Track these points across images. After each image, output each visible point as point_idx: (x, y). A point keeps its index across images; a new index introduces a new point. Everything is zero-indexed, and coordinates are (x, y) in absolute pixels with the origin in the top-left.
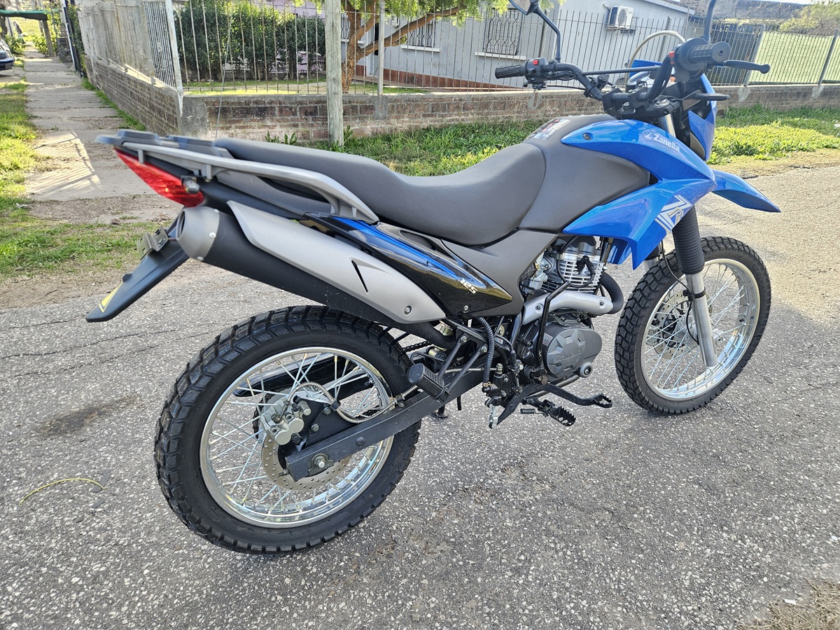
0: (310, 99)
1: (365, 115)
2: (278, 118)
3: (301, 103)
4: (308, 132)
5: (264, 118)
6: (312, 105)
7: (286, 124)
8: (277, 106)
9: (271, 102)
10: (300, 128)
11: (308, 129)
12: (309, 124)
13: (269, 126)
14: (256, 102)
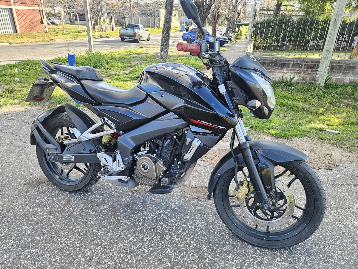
0: (313, 60)
1: (348, 71)
2: (291, 69)
3: (306, 62)
4: (306, 77)
5: (283, 68)
6: (313, 63)
7: (294, 72)
8: (291, 63)
9: (289, 61)
10: (302, 75)
11: (306, 75)
12: (308, 73)
13: (284, 73)
14: (281, 60)
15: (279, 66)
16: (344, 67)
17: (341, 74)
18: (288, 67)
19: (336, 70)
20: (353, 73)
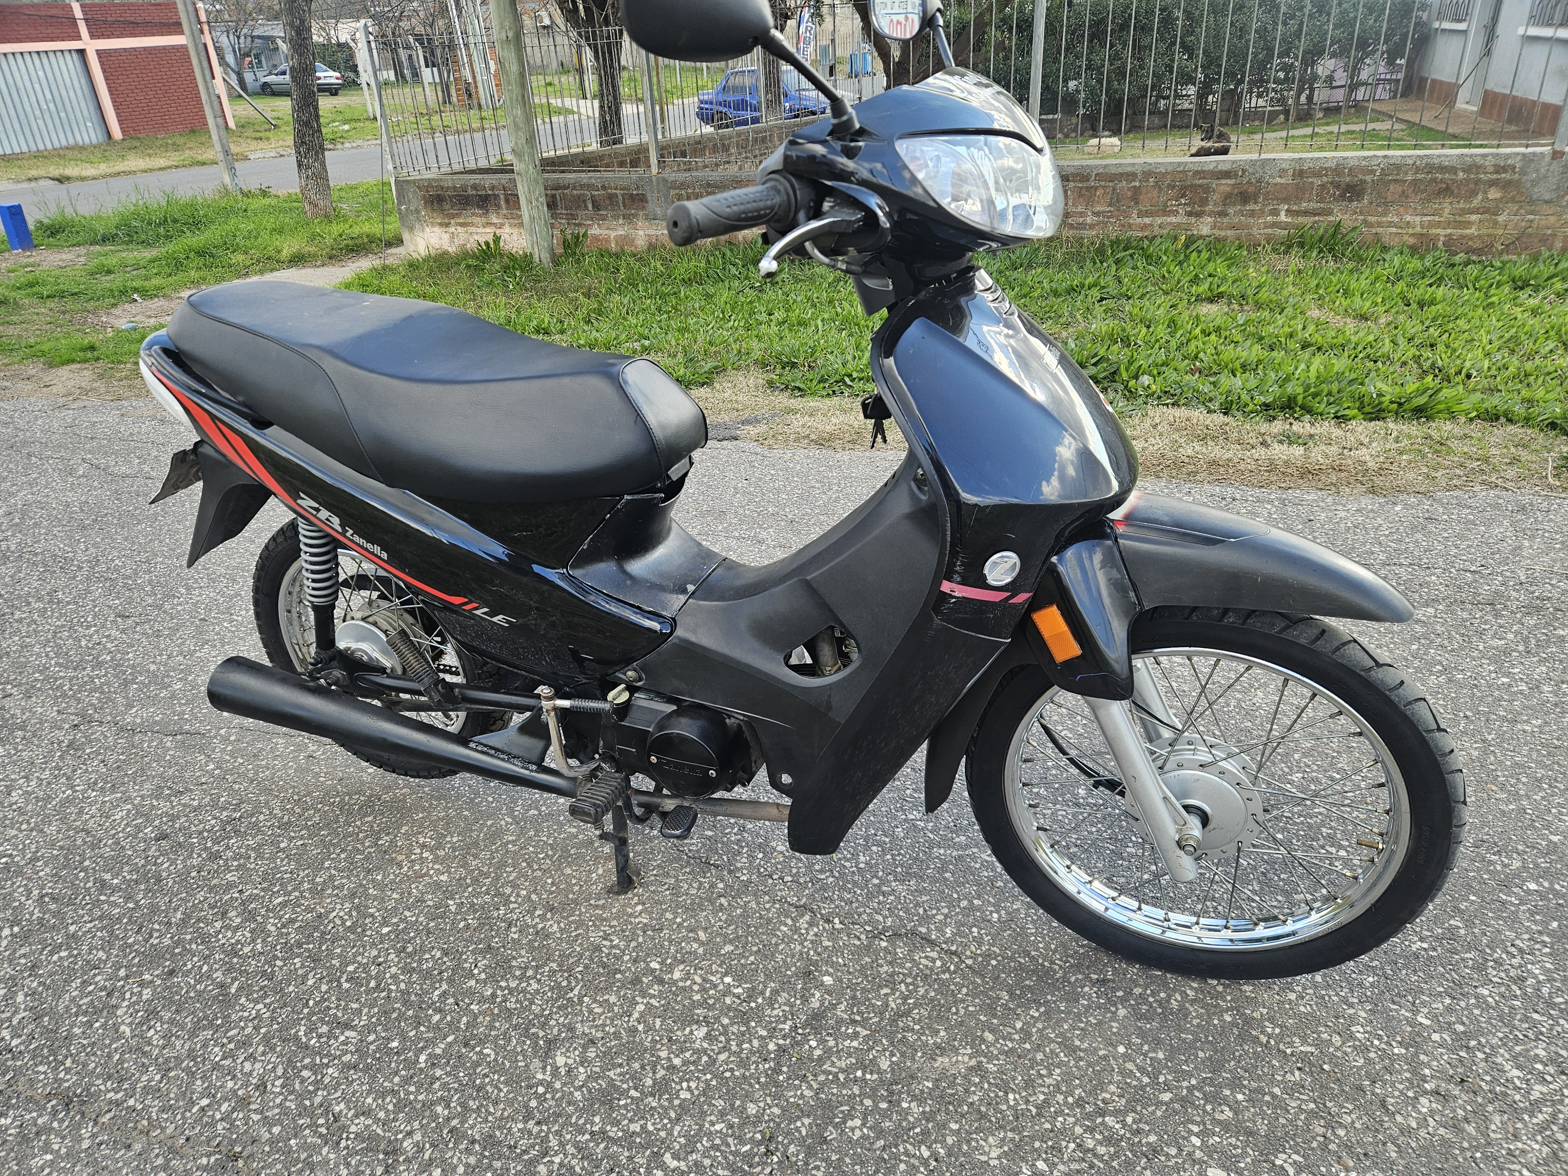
1: (633, 212)
2: (505, 212)
5: (487, 211)
9: (493, 188)
13: (494, 225)
14: (475, 187)
15: (479, 207)
16: (620, 197)
17: (621, 221)
18: (498, 206)
19: (606, 209)
20: (647, 218)
